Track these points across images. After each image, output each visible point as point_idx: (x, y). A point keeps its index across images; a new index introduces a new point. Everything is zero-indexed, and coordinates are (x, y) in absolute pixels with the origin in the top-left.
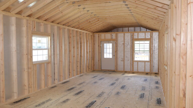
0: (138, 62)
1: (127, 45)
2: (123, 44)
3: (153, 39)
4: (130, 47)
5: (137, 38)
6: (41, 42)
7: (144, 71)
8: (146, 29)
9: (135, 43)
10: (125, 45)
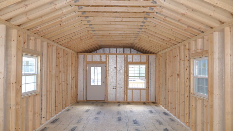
0: (132, 89)
1: (119, 70)
2: (115, 68)
3: (150, 62)
4: (123, 71)
5: (131, 61)
6: (29, 65)
7: (139, 100)
8: (136, 51)
9: (129, 67)
10: (118, 69)
